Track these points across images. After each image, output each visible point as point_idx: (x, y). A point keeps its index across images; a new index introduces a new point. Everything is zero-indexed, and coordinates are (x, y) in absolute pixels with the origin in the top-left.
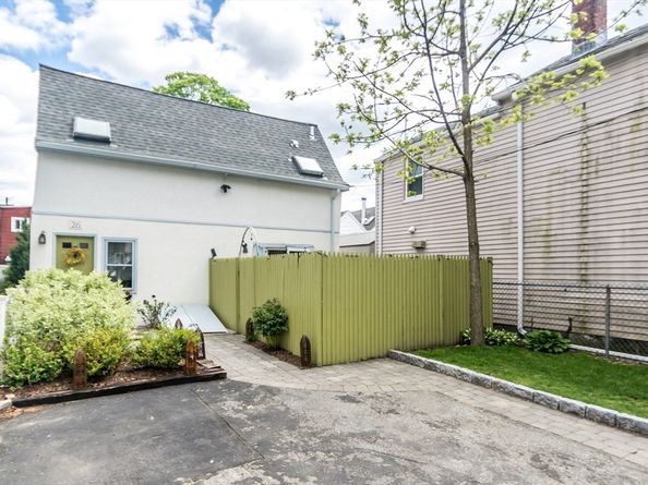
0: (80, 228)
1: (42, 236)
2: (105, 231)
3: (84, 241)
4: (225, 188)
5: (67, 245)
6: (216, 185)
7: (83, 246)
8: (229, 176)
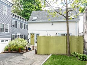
7: (34, 35)
8: (53, 22)
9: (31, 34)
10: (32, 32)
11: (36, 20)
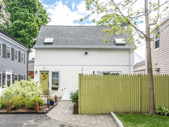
0: (45, 69)
1: (36, 71)
2: (51, 69)
3: (47, 72)
4: (86, 53)
5: (43, 74)
6: (83, 53)
7: (47, 74)
8: (88, 49)
9: (42, 73)
10: (44, 68)
11: (51, 43)
